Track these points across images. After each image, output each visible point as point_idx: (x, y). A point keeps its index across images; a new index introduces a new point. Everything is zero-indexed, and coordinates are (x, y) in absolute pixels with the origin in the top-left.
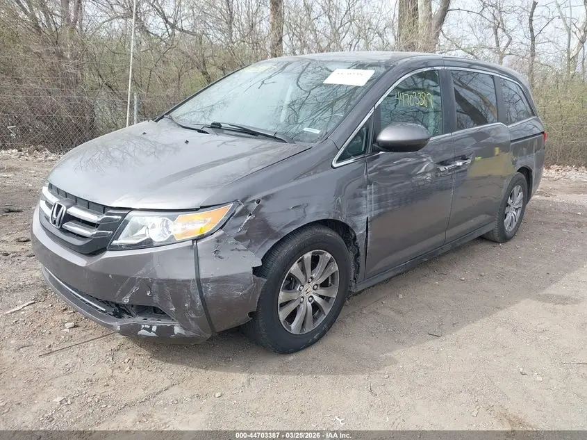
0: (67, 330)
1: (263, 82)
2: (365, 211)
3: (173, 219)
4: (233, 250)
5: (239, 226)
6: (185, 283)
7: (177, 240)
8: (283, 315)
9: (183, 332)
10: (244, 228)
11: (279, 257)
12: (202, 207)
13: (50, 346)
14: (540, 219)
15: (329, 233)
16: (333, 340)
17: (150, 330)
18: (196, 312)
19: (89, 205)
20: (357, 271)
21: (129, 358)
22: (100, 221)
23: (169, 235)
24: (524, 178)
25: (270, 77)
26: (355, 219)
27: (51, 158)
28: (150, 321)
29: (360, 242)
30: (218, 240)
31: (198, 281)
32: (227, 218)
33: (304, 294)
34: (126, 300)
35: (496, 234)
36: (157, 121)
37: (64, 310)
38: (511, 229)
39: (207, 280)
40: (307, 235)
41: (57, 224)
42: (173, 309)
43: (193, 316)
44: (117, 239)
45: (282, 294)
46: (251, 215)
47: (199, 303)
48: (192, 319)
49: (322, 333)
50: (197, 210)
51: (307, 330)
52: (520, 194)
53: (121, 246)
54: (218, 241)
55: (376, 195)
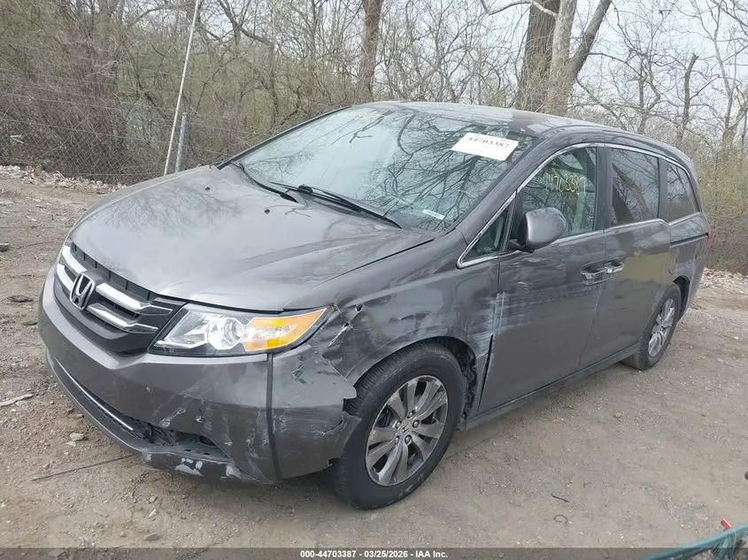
0: (72, 443)
1: (355, 135)
2: (490, 327)
3: (245, 322)
4: (320, 373)
5: (330, 339)
6: (251, 412)
7: (247, 350)
8: (370, 460)
9: (238, 474)
10: (337, 342)
11: (377, 384)
12: (285, 310)
13: (48, 466)
14: (688, 341)
15: (444, 354)
16: (428, 494)
17: (192, 466)
18: (260, 452)
19: (128, 287)
20: (470, 404)
21: (156, 496)
22: (142, 311)
23: (236, 343)
24: (678, 289)
25: (365, 129)
26: (478, 337)
27: (63, 184)
28: (194, 454)
29: (480, 368)
30: (302, 357)
31: (269, 410)
32: (317, 327)
33: (400, 432)
34: (166, 423)
35: (637, 358)
36: (220, 168)
37: (71, 412)
38: (655, 353)
39: (280, 411)
40: (416, 356)
41: (80, 304)
42: (230, 444)
43: (255, 456)
44: (163, 339)
45: (373, 432)
46: (347, 325)
47: (266, 441)
48: (253, 459)
49: (417, 483)
50: (278, 313)
51: (399, 480)
52: (672, 309)
53: (167, 349)
54: (302, 359)
55: (507, 307)
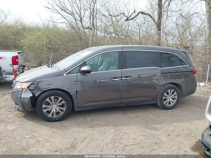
7: (20, 89)
8: (44, 111)
9: (21, 109)
10: (34, 88)
12: (25, 82)
17: (17, 108)
32: (30, 85)
33: (53, 107)
45: (44, 105)
46: (35, 85)
51: (54, 117)
54: (26, 90)
